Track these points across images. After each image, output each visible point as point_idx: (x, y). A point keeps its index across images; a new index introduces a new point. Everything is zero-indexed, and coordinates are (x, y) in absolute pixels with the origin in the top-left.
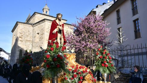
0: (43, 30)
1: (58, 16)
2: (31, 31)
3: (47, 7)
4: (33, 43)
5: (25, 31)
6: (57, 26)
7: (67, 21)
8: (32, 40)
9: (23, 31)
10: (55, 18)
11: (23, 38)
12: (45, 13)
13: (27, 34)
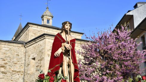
0: (41, 52)
1: (64, 26)
2: (22, 55)
3: (48, 12)
4: (24, 75)
5: (11, 56)
6: (63, 44)
7: (83, 34)
8: (23, 70)
9: (7, 55)
10: (60, 30)
11: (8, 67)
12: (45, 22)
13: (15, 60)
